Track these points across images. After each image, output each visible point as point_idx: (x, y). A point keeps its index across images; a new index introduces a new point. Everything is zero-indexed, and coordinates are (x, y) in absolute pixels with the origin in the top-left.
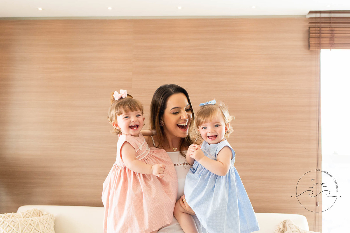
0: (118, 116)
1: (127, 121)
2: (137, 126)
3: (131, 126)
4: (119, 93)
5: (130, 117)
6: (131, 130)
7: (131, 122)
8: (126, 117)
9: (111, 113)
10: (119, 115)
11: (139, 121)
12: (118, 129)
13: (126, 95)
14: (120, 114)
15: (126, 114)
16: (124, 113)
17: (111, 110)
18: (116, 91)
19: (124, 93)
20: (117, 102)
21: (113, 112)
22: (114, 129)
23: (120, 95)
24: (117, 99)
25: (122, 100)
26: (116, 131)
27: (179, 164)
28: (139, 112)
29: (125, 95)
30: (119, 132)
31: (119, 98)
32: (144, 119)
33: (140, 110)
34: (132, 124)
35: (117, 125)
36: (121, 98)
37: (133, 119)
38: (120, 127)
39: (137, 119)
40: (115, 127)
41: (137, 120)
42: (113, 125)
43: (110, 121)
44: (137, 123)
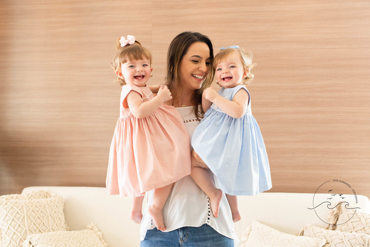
0: (122, 65)
1: (132, 70)
2: (143, 76)
3: (137, 76)
4: (126, 39)
5: (136, 66)
6: (135, 80)
7: (136, 71)
8: (132, 66)
9: (116, 60)
10: (123, 63)
11: (145, 72)
12: (122, 79)
13: (134, 42)
14: (125, 61)
15: (131, 63)
16: (128, 62)
17: (116, 57)
18: (122, 37)
19: (131, 39)
20: (123, 49)
21: (118, 61)
22: (118, 79)
23: (127, 40)
24: (123, 45)
25: (128, 47)
26: (120, 80)
27: (188, 121)
28: (146, 61)
29: (132, 41)
30: (123, 83)
31: (126, 44)
32: (152, 70)
33: (148, 59)
34: (137, 74)
35: (121, 74)
36: (128, 45)
37: (139, 68)
38: (124, 77)
39: (142, 68)
40: (119, 76)
41: (143, 70)
42: (117, 74)
43: (114, 70)
44: (143, 74)
